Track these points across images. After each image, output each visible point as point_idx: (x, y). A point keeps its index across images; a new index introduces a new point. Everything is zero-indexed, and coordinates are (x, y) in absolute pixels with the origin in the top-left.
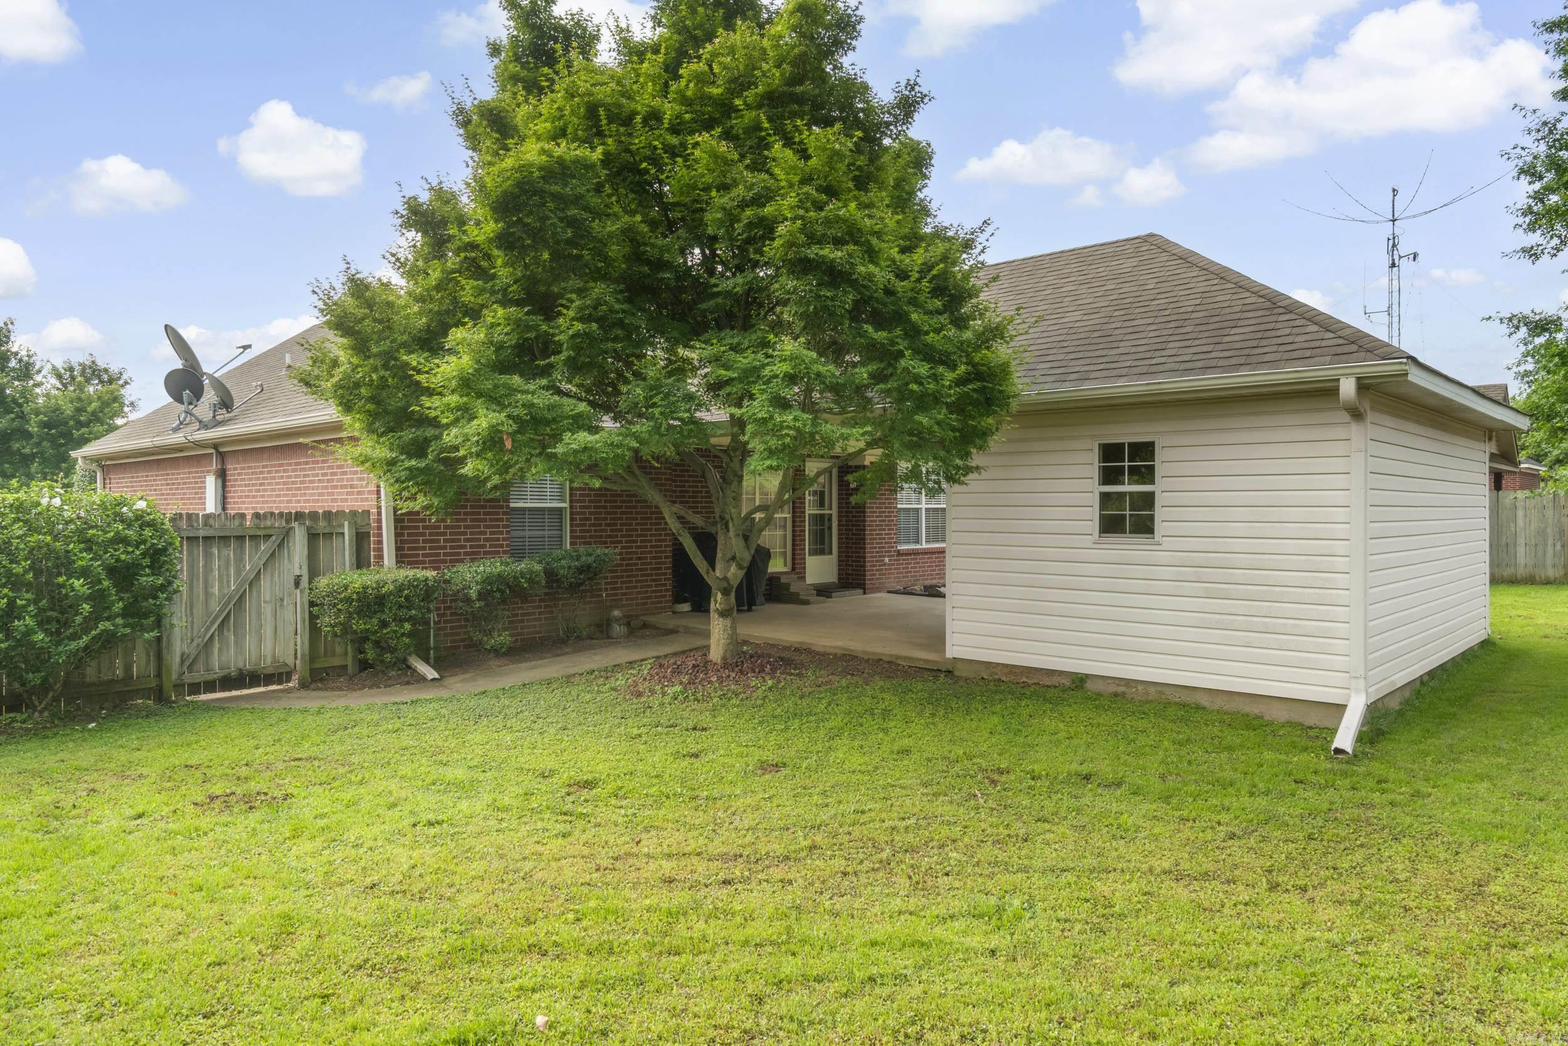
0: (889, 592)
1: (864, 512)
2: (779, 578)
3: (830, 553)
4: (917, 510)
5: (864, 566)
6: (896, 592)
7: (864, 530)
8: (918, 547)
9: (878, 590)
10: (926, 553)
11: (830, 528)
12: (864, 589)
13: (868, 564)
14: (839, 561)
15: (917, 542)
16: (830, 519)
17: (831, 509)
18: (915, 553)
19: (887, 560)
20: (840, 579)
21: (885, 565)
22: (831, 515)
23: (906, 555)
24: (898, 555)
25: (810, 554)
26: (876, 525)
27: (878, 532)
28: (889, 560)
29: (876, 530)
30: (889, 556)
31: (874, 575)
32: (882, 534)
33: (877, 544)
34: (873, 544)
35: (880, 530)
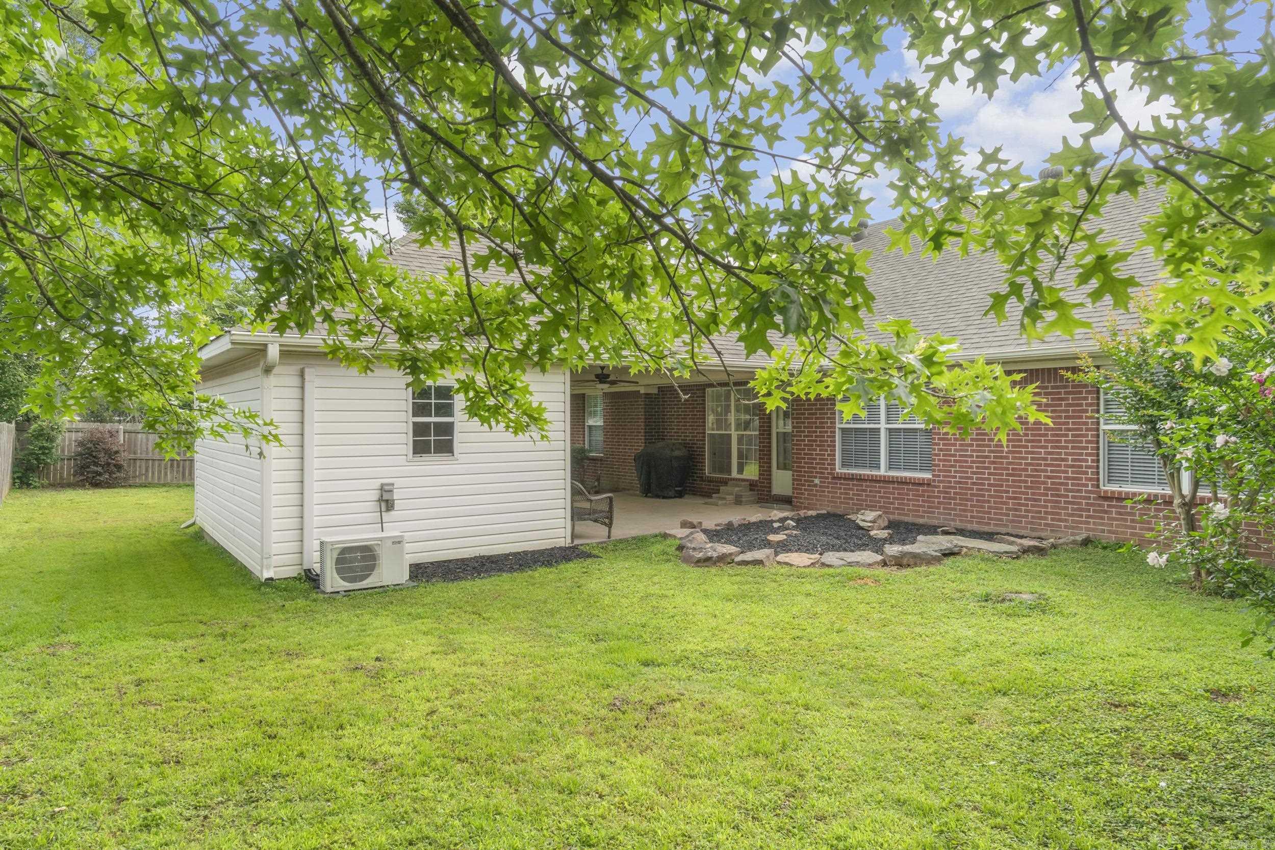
23: (845, 479)
24: (834, 478)
25: (778, 468)
26: (805, 445)
27: (806, 452)
28: (821, 482)
29: (804, 450)
30: (820, 478)
31: (802, 494)
32: (812, 454)
33: (805, 463)
34: (801, 462)
35: (809, 450)
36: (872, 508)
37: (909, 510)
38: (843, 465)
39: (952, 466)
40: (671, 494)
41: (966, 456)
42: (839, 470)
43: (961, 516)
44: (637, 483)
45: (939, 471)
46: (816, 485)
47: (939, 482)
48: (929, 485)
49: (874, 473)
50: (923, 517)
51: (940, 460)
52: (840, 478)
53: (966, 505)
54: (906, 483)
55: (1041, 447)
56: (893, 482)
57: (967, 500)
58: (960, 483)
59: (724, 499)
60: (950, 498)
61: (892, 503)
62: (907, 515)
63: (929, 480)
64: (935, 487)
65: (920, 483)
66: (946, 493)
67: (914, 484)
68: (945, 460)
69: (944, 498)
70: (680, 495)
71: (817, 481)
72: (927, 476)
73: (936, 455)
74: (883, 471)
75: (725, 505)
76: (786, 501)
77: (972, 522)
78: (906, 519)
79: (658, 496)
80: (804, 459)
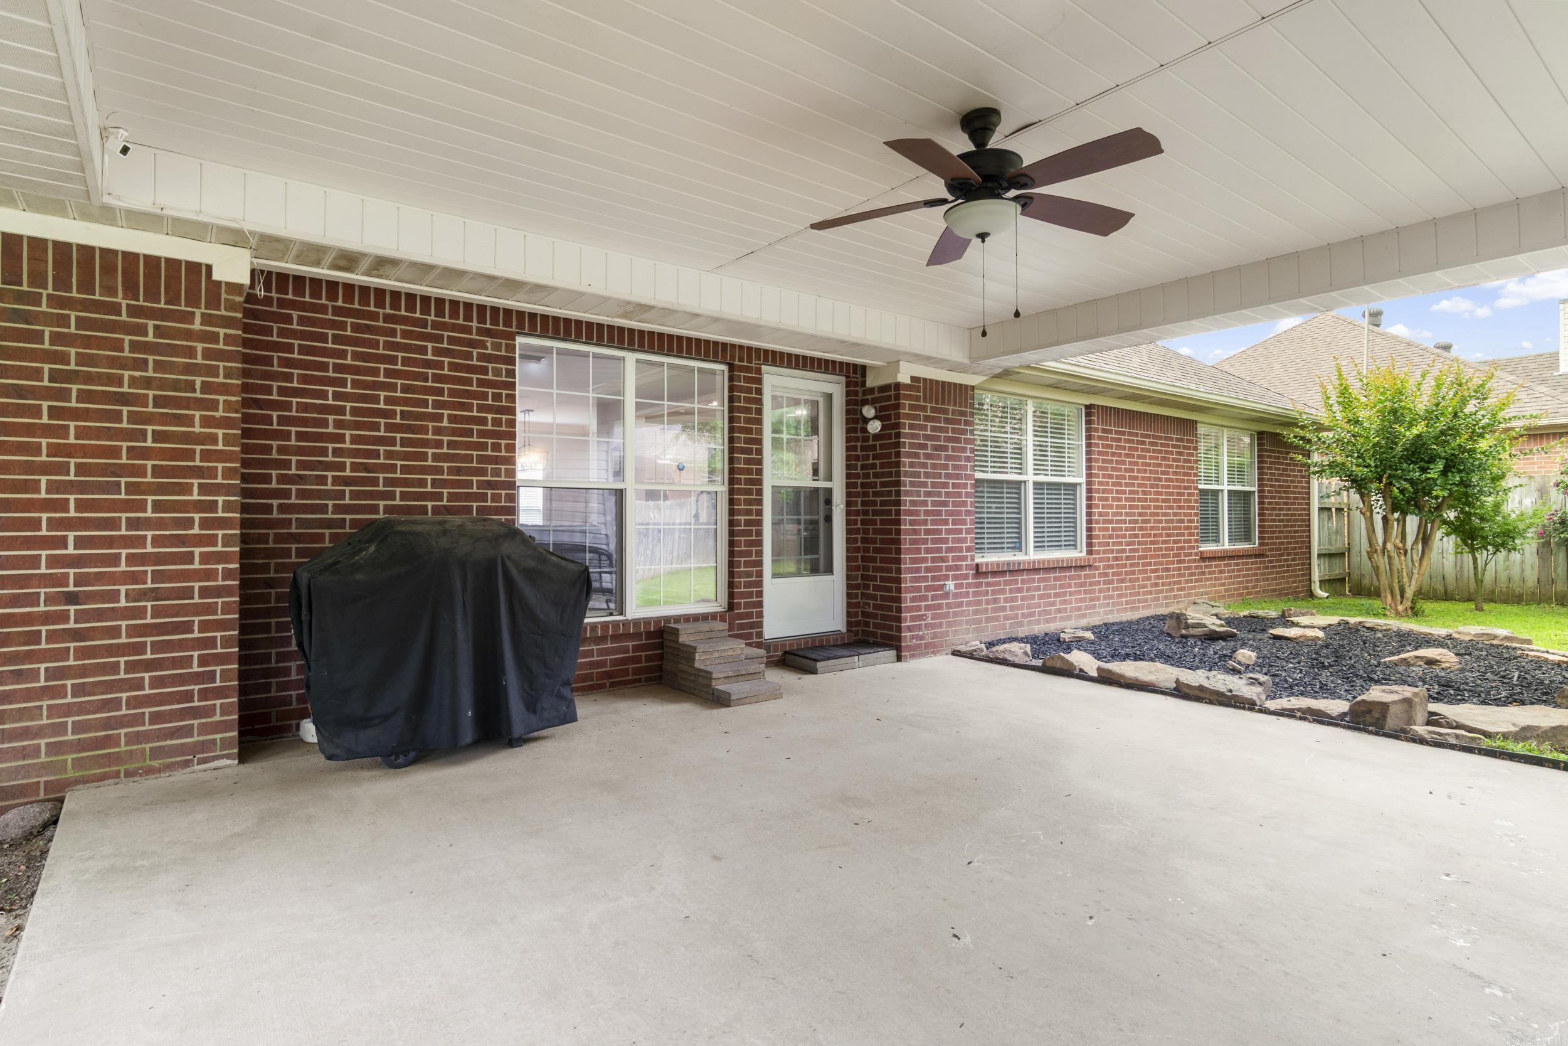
0: (956, 653)
1: (898, 483)
2: (676, 632)
3: (829, 570)
4: (1018, 485)
5: (898, 600)
6: (970, 655)
7: (898, 522)
8: (1020, 557)
9: (931, 649)
10: (1036, 570)
11: (829, 519)
12: (899, 649)
13: (907, 595)
14: (849, 586)
15: (1018, 546)
16: (829, 502)
17: (829, 478)
18: (1014, 570)
19: (950, 585)
20: (849, 624)
21: (946, 595)
22: (829, 491)
23: (994, 573)
25: (773, 575)
26: (927, 513)
27: (930, 527)
28: (956, 586)
29: (925, 522)
30: (955, 578)
31: (921, 617)
32: (939, 532)
33: (928, 551)
34: (918, 551)
35: (934, 522)
39: (1110, 537)
41: (1121, 521)
43: (1118, 604)
45: (1099, 544)
47: (1100, 560)
50: (1085, 616)
51: (1099, 529)
52: (986, 574)
53: (1122, 589)
57: (1122, 581)
62: (1071, 617)
64: (1096, 568)
68: (1104, 529)
73: (1096, 522)
74: (1031, 554)
80: (925, 541)
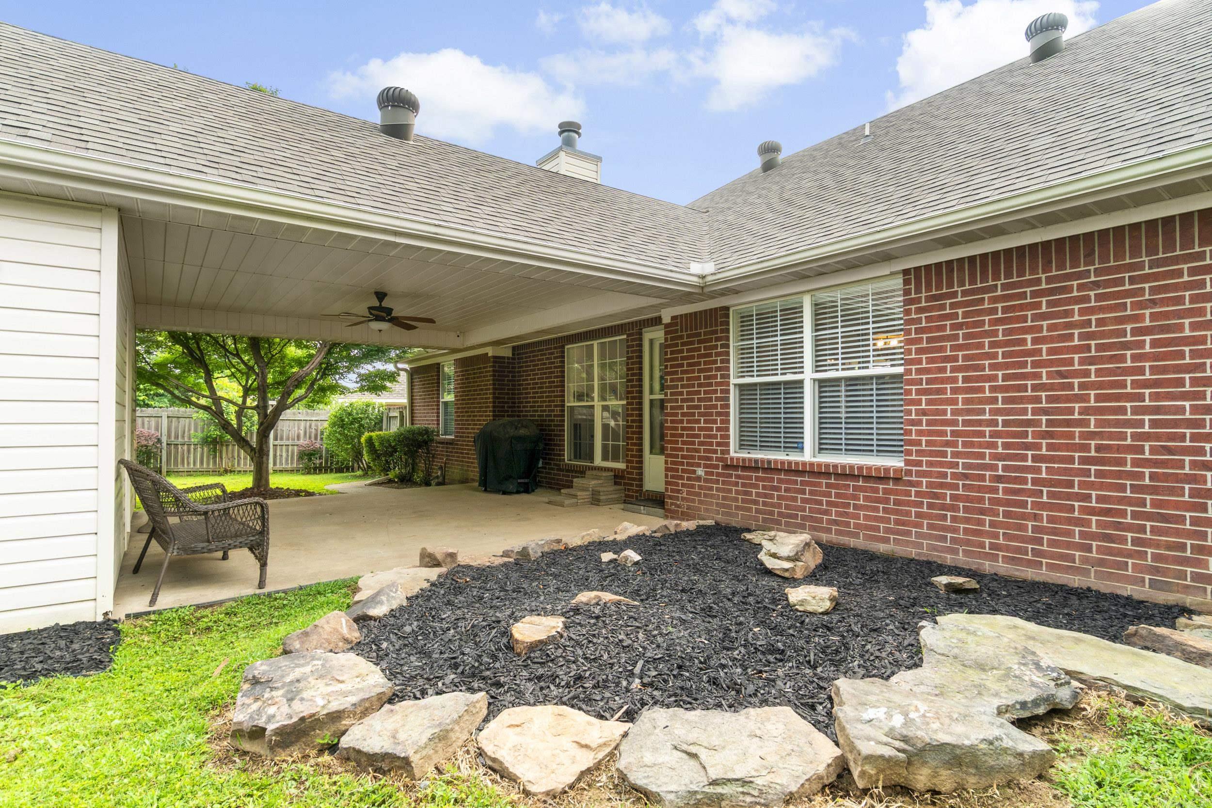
9: (686, 517)
15: (800, 447)
23: (745, 468)
24: (726, 467)
25: (651, 453)
26: (683, 414)
27: (685, 425)
28: (706, 473)
29: (682, 422)
30: (706, 466)
31: (678, 491)
32: (693, 429)
33: (684, 443)
34: (677, 442)
35: (688, 422)
36: (791, 529)
37: (857, 526)
38: (742, 446)
39: (948, 444)
40: (511, 487)
41: (980, 423)
42: (735, 452)
43: (968, 543)
44: (475, 472)
45: (920, 453)
46: (699, 479)
47: (919, 474)
48: (897, 480)
49: (794, 457)
50: (886, 540)
51: (920, 433)
52: (735, 467)
53: (981, 523)
54: (852, 476)
55: (1184, 396)
56: (827, 475)
57: (983, 512)
58: (966, 476)
59: (575, 496)
60: (944, 507)
61: (826, 512)
62: (856, 535)
63: (898, 470)
64: (911, 484)
65: (881, 477)
66: (936, 496)
67: (868, 478)
68: (930, 433)
69: (930, 506)
70: (527, 489)
71: (700, 472)
72: (895, 462)
73: (913, 423)
74: (808, 455)
75: (576, 505)
76: (657, 501)
77: (995, 558)
78: (852, 542)
79: (497, 491)
80: (682, 436)
